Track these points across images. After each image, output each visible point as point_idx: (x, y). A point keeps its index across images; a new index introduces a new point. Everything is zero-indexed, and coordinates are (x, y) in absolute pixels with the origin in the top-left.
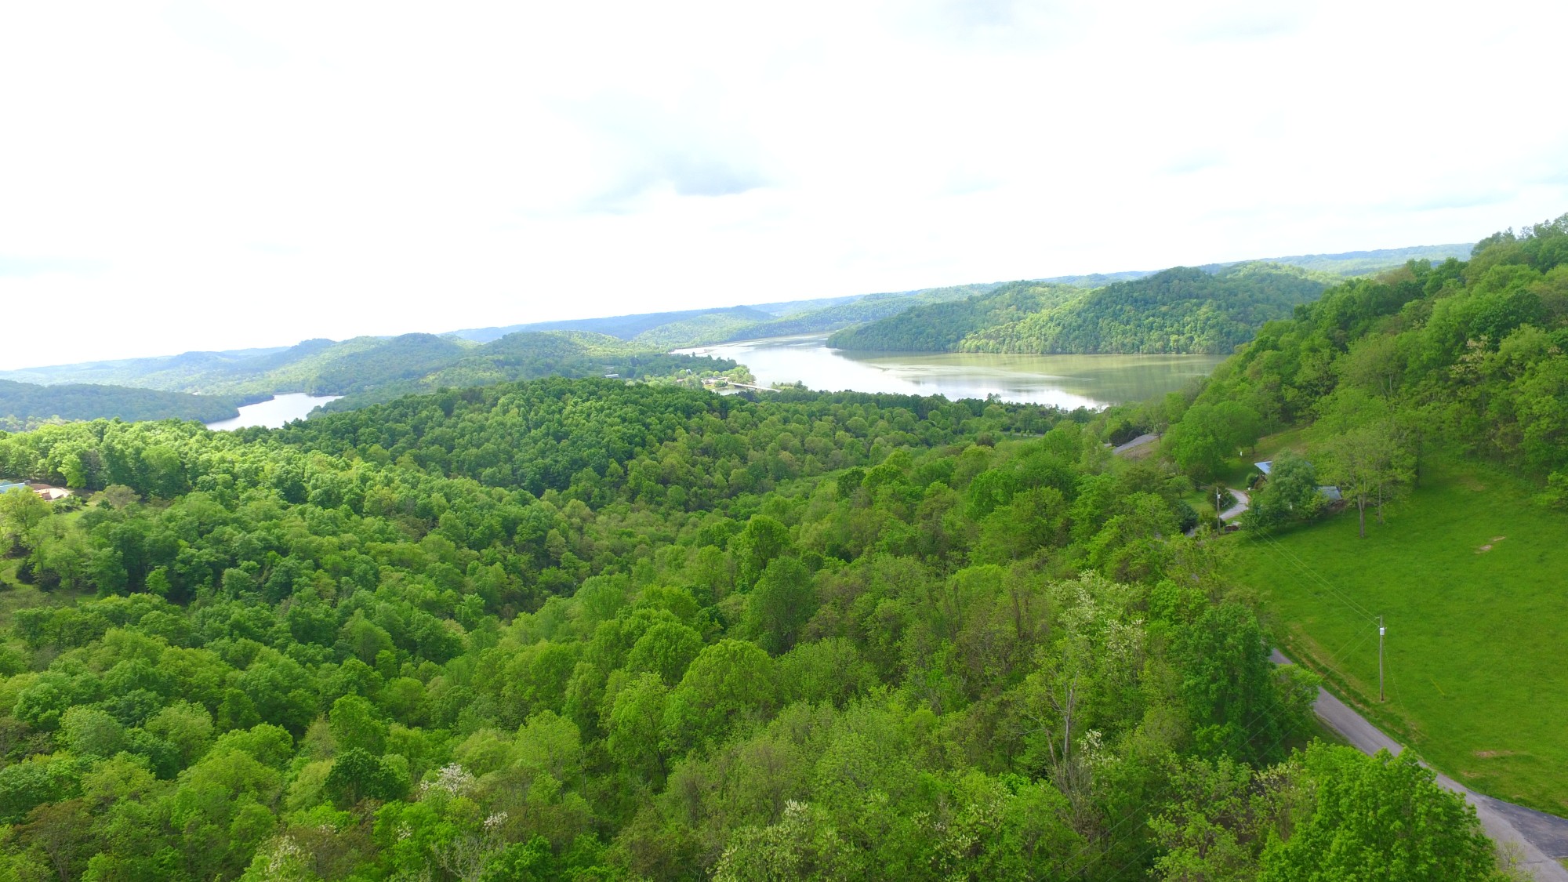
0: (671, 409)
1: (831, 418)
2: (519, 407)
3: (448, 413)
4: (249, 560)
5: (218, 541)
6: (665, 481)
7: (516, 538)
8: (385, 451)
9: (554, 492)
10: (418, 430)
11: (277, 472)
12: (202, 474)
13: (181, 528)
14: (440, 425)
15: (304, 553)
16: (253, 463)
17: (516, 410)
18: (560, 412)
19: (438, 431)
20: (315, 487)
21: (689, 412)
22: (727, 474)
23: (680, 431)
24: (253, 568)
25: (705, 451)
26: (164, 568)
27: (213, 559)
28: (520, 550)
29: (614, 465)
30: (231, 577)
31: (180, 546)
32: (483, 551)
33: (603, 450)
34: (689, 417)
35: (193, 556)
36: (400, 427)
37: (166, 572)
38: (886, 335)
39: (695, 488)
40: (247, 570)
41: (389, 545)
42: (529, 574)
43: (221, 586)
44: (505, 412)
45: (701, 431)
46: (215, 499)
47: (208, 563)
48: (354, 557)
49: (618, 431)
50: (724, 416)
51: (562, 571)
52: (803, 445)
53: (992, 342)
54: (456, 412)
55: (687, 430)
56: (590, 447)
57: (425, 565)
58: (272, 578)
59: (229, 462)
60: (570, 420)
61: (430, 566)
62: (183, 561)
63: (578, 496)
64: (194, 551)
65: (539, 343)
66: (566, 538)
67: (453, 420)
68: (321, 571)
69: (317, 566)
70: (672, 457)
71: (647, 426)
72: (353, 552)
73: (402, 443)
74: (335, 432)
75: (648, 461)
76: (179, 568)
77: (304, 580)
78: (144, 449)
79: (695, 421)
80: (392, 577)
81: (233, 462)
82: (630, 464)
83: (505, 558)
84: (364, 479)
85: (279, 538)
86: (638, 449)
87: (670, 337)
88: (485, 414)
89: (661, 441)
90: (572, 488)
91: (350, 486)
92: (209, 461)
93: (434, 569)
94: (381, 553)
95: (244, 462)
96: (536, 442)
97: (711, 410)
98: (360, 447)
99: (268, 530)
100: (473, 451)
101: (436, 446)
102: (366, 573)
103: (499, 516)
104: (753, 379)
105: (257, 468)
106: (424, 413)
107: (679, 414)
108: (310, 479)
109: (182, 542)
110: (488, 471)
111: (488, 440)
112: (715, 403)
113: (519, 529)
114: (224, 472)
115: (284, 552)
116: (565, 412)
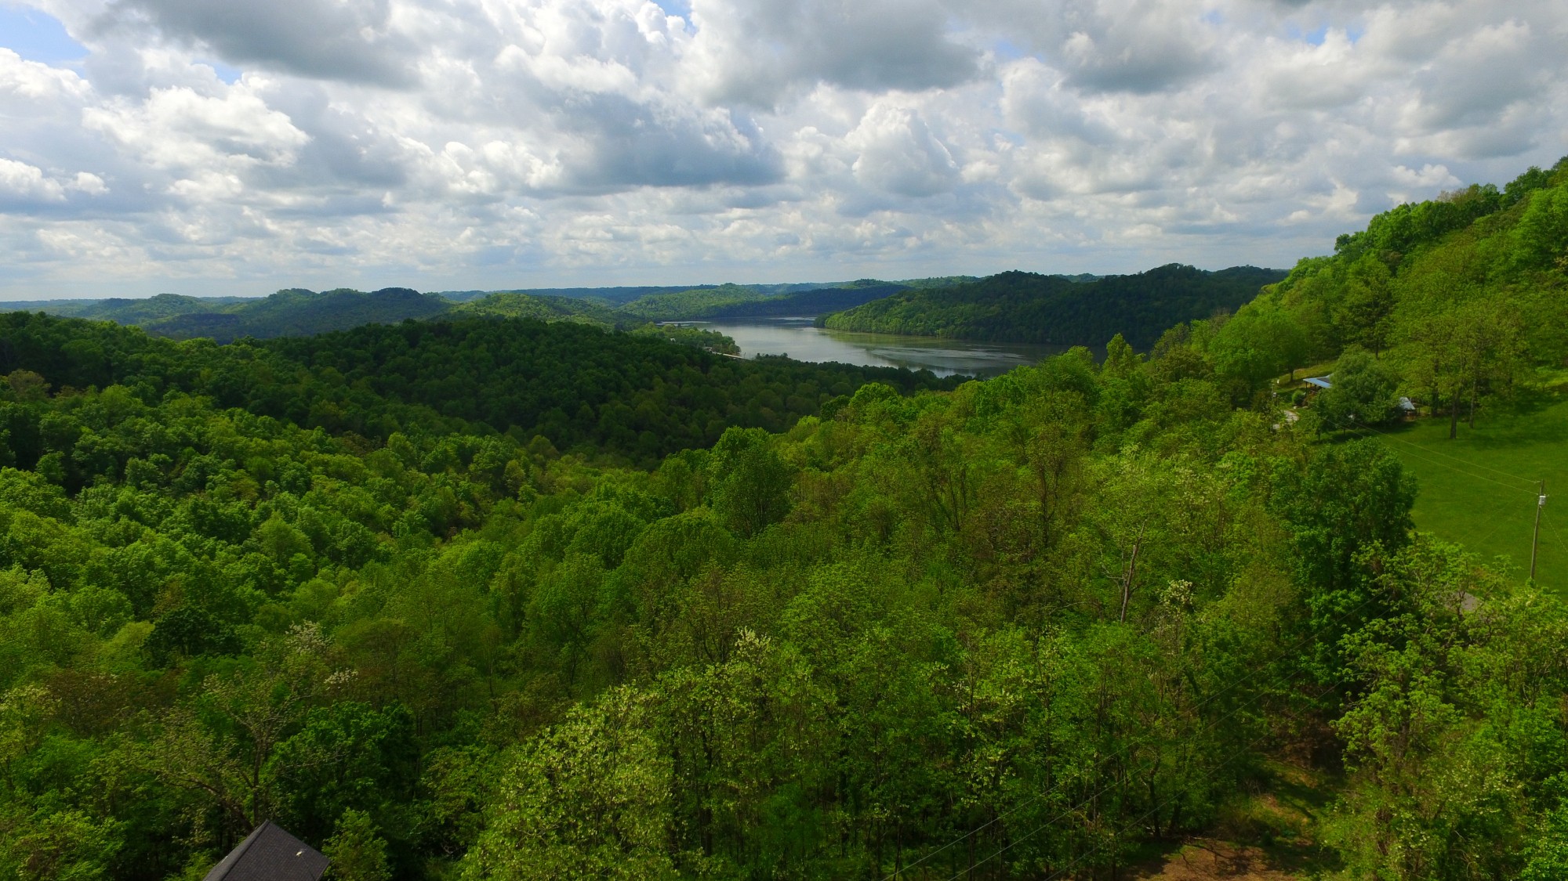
0: (650, 358)
1: (816, 382)
2: (488, 342)
3: (413, 345)
4: (160, 453)
5: (129, 432)
6: (638, 428)
7: (472, 467)
8: (340, 375)
9: (519, 429)
10: (379, 358)
11: (214, 378)
12: (129, 374)
13: (86, 414)
14: (403, 354)
15: (226, 452)
16: (188, 367)
17: (485, 345)
18: (532, 351)
19: (399, 359)
20: (255, 397)
21: (668, 362)
22: (703, 425)
23: (657, 379)
24: (164, 462)
25: (683, 402)
26: (60, 454)
27: (117, 448)
28: (474, 478)
29: (586, 407)
30: (135, 467)
31: (82, 433)
32: (434, 475)
33: (575, 392)
34: (668, 368)
35: (95, 443)
36: (359, 353)
37: (62, 459)
38: (875, 318)
39: (669, 437)
40: (157, 462)
41: (327, 457)
42: (483, 504)
43: (124, 477)
44: (473, 347)
45: (680, 382)
46: (135, 395)
47: (112, 452)
48: (286, 464)
49: (592, 374)
50: (705, 370)
51: (519, 504)
52: (785, 404)
53: (981, 329)
54: (422, 342)
55: (665, 380)
56: (561, 387)
57: (366, 479)
58: (185, 473)
59: (161, 364)
60: (541, 360)
61: (370, 480)
62: (84, 449)
63: (543, 433)
64: (97, 438)
65: (523, 305)
66: (527, 471)
67: (417, 350)
68: (242, 471)
69: (239, 466)
70: (646, 404)
71: (624, 372)
72: (286, 458)
73: (360, 368)
74: (289, 353)
75: (620, 406)
76: (76, 455)
77: (220, 477)
78: (64, 341)
79: (673, 372)
80: (322, 483)
81: (164, 365)
82: (602, 407)
83: (457, 485)
84: (310, 394)
85: (200, 435)
86: (612, 393)
87: (657, 310)
88: (452, 348)
89: (637, 388)
90: (539, 427)
91: (294, 399)
92: (139, 361)
93: (373, 484)
94: (317, 464)
95: (178, 366)
96: (503, 378)
97: (692, 363)
98: (313, 368)
99: (189, 427)
100: (436, 382)
101: (397, 375)
102: (295, 479)
103: (454, 442)
104: (737, 350)
105: (191, 373)
106: (388, 341)
107: (658, 363)
108: (250, 388)
109: (85, 429)
110: (451, 403)
111: (453, 373)
112: (696, 357)
113: (475, 458)
114: (155, 374)
115: (202, 449)
116: (537, 352)
